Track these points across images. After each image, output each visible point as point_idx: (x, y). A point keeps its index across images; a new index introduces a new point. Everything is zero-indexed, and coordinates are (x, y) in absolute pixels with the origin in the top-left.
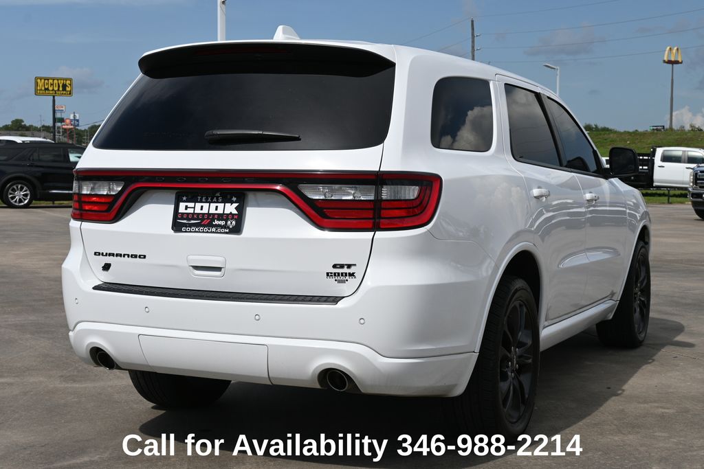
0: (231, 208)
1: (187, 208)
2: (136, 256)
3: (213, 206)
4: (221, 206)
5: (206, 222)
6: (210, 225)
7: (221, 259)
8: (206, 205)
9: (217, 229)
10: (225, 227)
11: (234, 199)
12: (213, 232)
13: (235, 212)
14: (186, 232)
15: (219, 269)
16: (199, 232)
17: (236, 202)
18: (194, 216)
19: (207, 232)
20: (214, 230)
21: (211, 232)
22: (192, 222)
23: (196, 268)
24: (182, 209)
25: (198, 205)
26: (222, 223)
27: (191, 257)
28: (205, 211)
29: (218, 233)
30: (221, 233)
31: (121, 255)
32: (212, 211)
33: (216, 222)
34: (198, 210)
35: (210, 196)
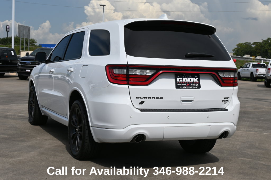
0: (196, 80)
1: (180, 80)
2: (158, 98)
3: (189, 79)
4: (192, 79)
5: (188, 85)
6: (190, 86)
7: (193, 98)
8: (186, 79)
9: (193, 87)
10: (195, 86)
11: (196, 77)
12: (192, 88)
13: (197, 81)
14: (182, 88)
15: (191, 101)
16: (187, 88)
17: (197, 78)
18: (183, 83)
19: (189, 88)
20: (192, 87)
21: (191, 88)
22: (183, 85)
23: (183, 101)
24: (178, 80)
25: (184, 79)
26: (194, 85)
27: (182, 97)
28: (187, 81)
29: (193, 88)
30: (194, 88)
31: (151, 98)
32: (189, 81)
33: (192, 85)
34: (184, 81)
35: (187, 76)
